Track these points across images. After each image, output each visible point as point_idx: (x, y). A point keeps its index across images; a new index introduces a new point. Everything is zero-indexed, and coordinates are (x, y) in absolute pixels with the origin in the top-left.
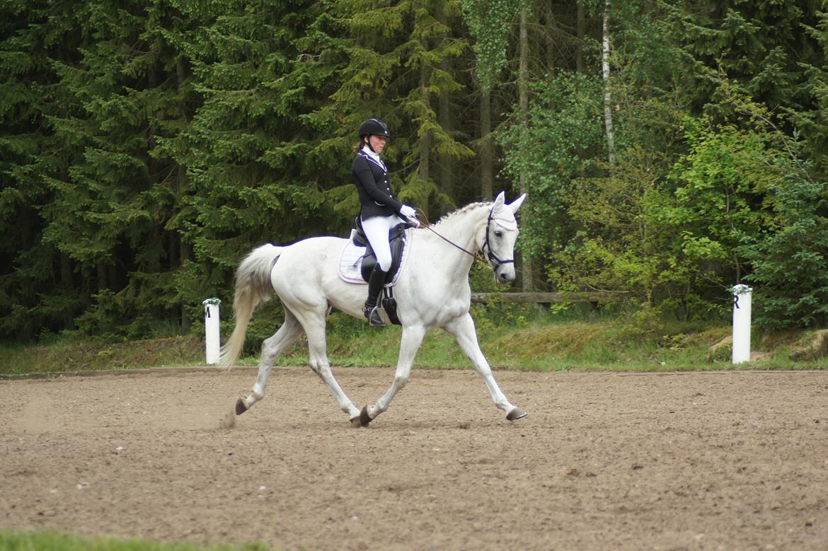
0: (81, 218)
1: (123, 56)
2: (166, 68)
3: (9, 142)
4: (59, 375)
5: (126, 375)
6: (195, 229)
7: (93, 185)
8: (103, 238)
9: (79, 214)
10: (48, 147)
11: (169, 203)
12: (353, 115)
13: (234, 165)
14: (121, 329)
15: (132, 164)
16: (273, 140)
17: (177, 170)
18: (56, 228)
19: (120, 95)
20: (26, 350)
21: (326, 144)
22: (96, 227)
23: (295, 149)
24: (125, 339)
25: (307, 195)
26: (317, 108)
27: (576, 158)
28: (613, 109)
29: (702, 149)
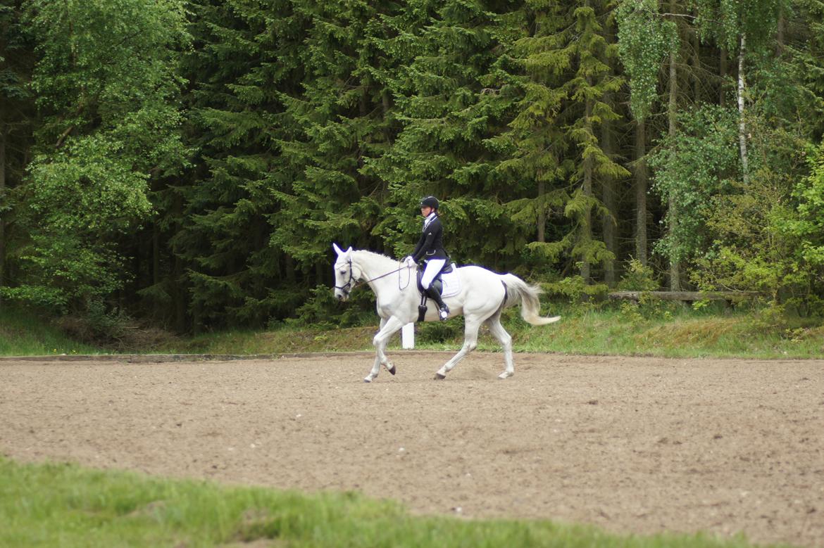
0: (302, 225)
1: (338, 90)
2: (373, 100)
3: (243, 161)
4: (281, 356)
5: (336, 357)
6: (395, 235)
7: (312, 198)
8: (320, 242)
9: (300, 221)
10: (276, 165)
11: (374, 213)
12: (527, 140)
13: (428, 181)
14: (334, 318)
15: (344, 180)
16: (460, 161)
17: (381, 185)
18: (281, 233)
19: (335, 122)
20: (256, 334)
21: (504, 164)
22: (314, 232)
23: (479, 169)
24: (338, 327)
25: (488, 208)
26: (498, 134)
27: (715, 178)
28: (747, 136)
29: (821, 171)
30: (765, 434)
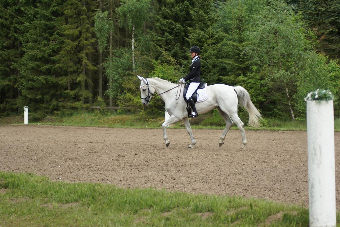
1: (4, 41)
2: (15, 44)
5: (3, 127)
6: (22, 88)
11: (15, 80)
12: (65, 58)
13: (33, 70)
14: (2, 114)
15: (6, 70)
16: (43, 64)
17: (17, 71)
19: (3, 51)
21: (57, 65)
23: (50, 67)
24: (3, 117)
25: (52, 79)
26: (56, 56)
27: (125, 71)
28: (135, 58)
29: (158, 69)
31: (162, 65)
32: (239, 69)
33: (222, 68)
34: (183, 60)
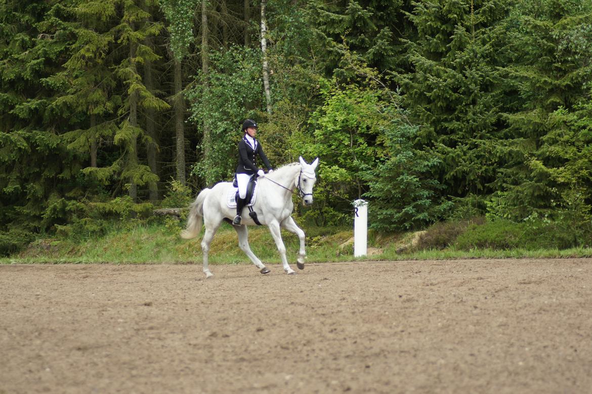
12: (80, 79)
16: (21, 97)
21: (59, 100)
23: (38, 104)
25: (47, 138)
26: (53, 74)
27: (243, 109)
28: (269, 73)
29: (333, 101)
30: (300, 326)
31: (343, 89)
32: (554, 90)
33: (508, 90)
34: (400, 73)
